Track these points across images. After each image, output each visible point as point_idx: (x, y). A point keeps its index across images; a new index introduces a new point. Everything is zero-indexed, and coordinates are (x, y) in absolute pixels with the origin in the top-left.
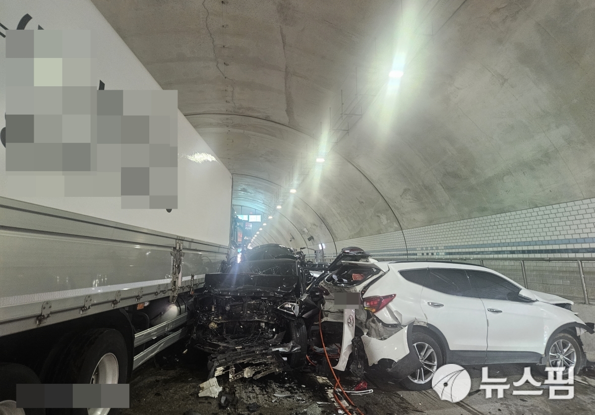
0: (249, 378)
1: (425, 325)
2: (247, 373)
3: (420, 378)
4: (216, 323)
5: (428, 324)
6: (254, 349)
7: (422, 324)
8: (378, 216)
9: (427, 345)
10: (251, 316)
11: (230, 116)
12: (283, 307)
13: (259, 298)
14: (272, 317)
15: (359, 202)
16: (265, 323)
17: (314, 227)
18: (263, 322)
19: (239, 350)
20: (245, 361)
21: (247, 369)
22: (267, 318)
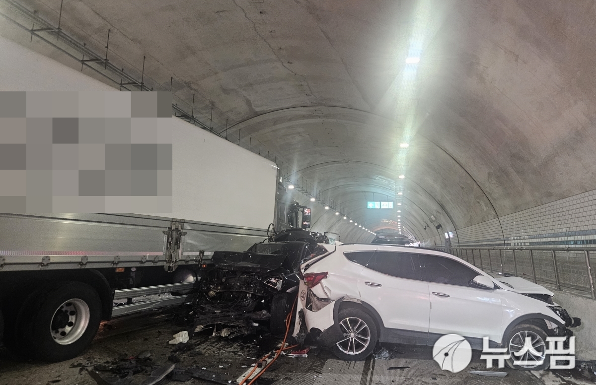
0: (225, 337)
1: (359, 302)
2: (224, 333)
3: (351, 349)
4: (214, 292)
5: (361, 301)
6: (230, 314)
7: (355, 301)
8: (478, 202)
9: (360, 320)
10: (240, 287)
11: (317, 108)
12: (268, 282)
13: (248, 273)
14: (258, 289)
15: (461, 187)
16: (252, 294)
17: (438, 214)
18: (249, 293)
19: (218, 314)
20: (223, 323)
21: (225, 330)
22: (254, 291)
